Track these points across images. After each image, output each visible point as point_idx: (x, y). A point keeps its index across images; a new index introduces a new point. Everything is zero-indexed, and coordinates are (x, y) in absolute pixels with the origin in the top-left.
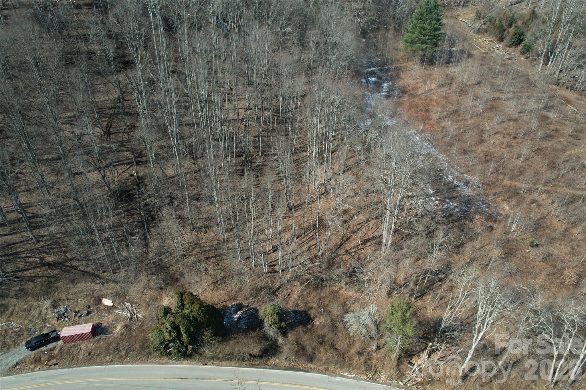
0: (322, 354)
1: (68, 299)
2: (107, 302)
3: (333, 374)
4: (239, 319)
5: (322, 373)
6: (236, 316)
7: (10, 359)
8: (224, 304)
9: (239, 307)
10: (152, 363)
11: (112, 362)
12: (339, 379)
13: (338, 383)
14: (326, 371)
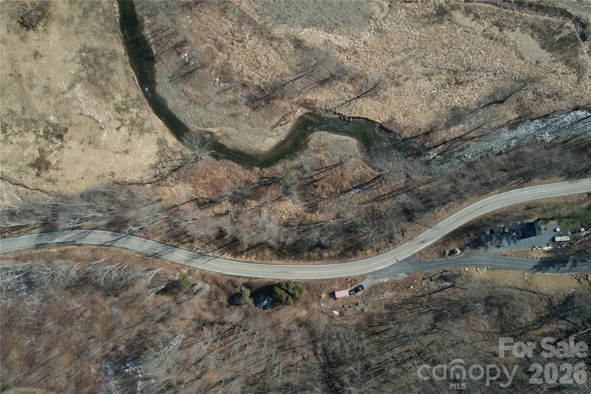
0: (224, 281)
1: (358, 314)
2: (336, 313)
3: (220, 274)
4: (264, 300)
5: (225, 275)
6: (266, 302)
7: (368, 282)
8: (273, 310)
9: (264, 308)
10: (304, 280)
11: (322, 280)
12: (218, 271)
13: (218, 269)
14: (223, 275)
